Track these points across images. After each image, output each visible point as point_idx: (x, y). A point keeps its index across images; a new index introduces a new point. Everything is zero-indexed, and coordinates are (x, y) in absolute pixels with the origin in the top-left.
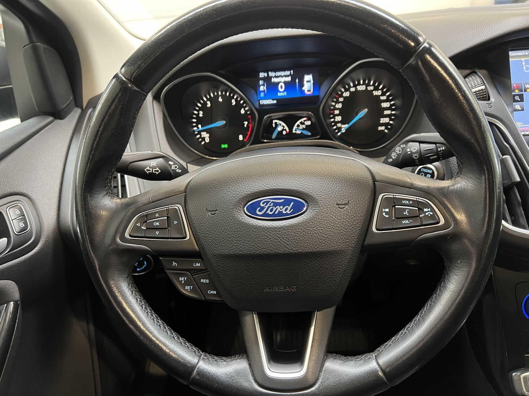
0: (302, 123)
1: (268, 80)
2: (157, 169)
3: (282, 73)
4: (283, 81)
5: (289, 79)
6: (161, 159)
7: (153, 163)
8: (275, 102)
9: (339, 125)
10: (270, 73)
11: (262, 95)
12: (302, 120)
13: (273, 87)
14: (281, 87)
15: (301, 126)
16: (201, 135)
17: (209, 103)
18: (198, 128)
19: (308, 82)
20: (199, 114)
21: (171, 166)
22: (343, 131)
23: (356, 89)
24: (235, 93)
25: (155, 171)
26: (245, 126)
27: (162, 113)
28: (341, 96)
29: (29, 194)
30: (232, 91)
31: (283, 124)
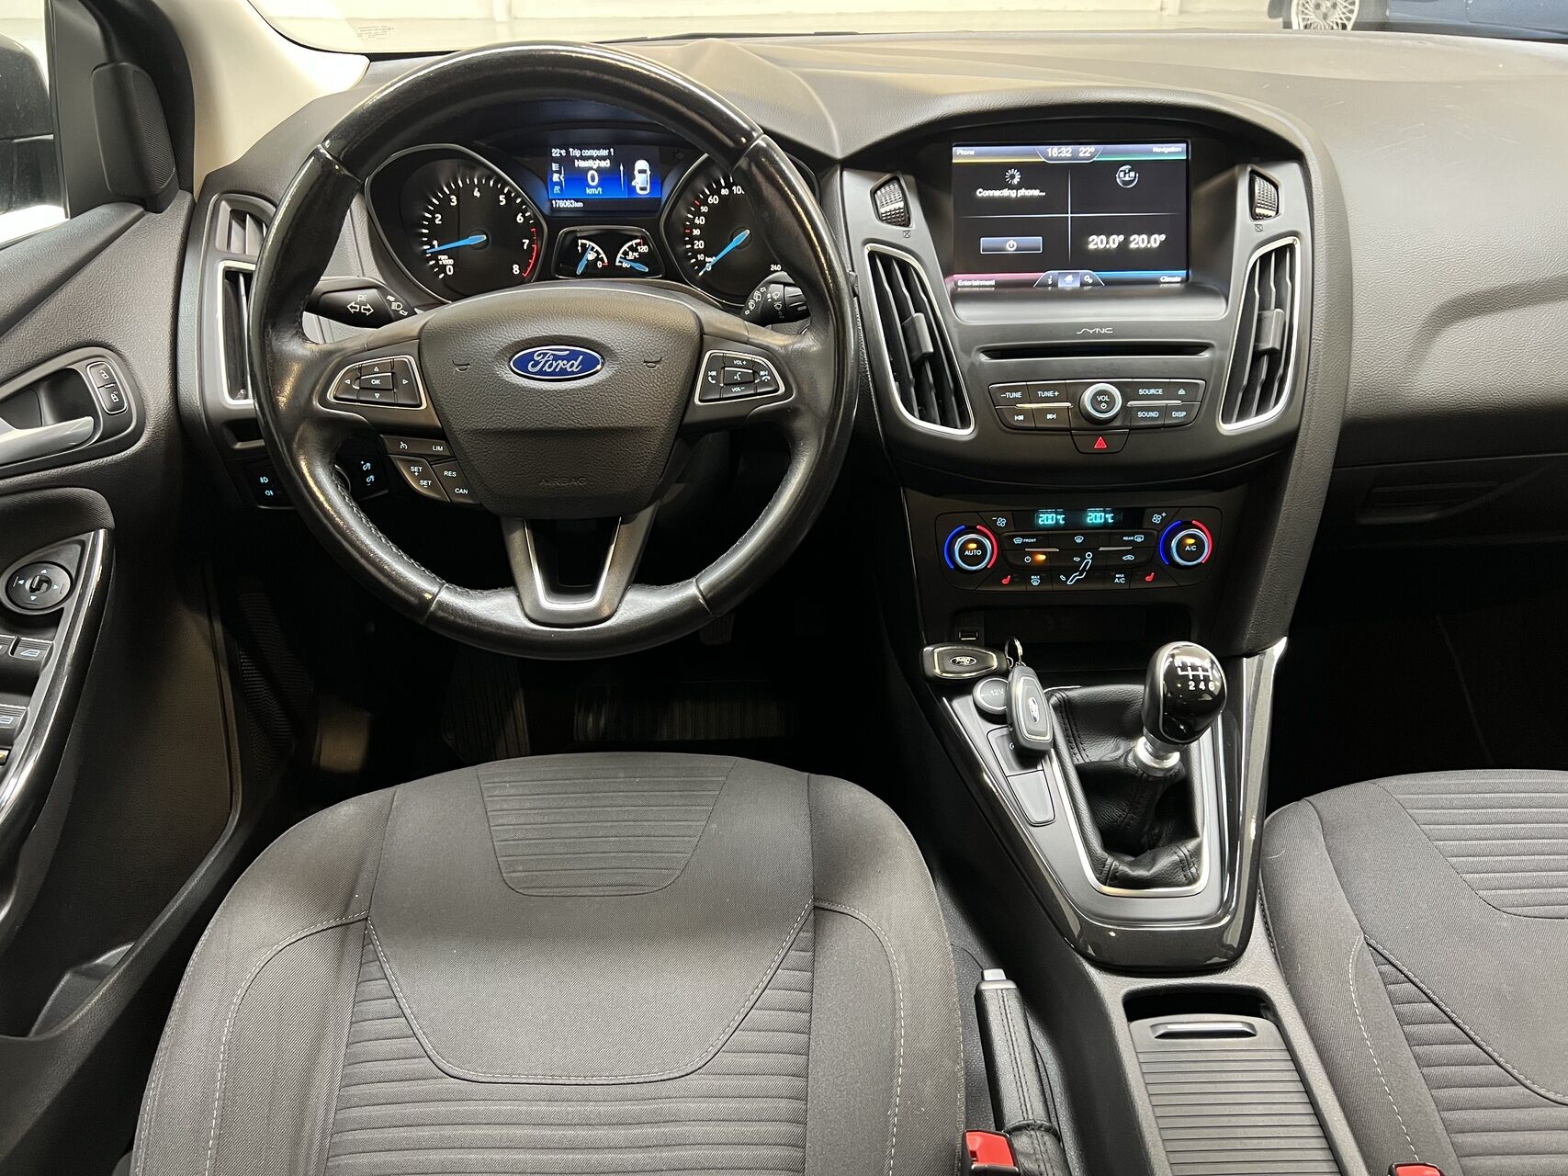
0: (633, 249)
1: (567, 162)
2: (368, 306)
3: (594, 153)
4: (595, 167)
5: (606, 164)
6: (374, 290)
7: (362, 296)
8: (580, 205)
9: (701, 257)
10: (571, 150)
11: (557, 188)
12: (634, 242)
13: (577, 178)
14: (593, 180)
15: (630, 253)
16: (437, 260)
17: (454, 198)
18: (433, 247)
19: (641, 172)
20: (434, 218)
21: (390, 303)
22: (708, 268)
23: (731, 191)
24: (505, 183)
25: (364, 309)
26: (525, 247)
27: (365, 214)
28: (705, 202)
29: (118, 346)
30: (499, 179)
31: (597, 248)
